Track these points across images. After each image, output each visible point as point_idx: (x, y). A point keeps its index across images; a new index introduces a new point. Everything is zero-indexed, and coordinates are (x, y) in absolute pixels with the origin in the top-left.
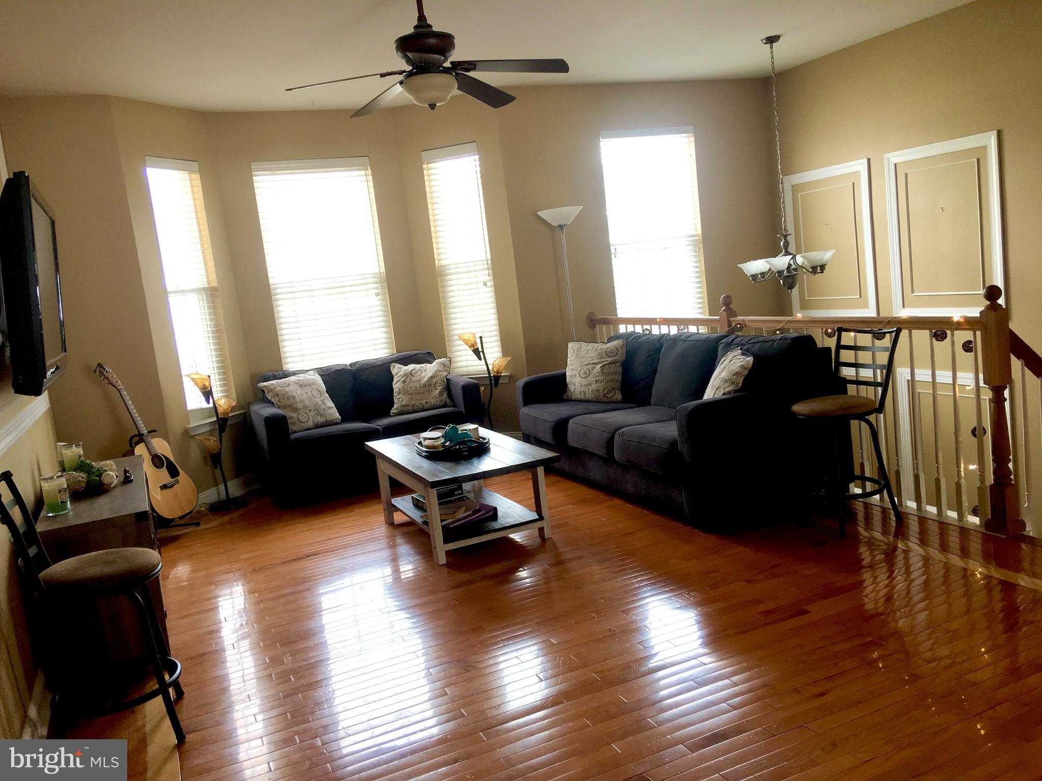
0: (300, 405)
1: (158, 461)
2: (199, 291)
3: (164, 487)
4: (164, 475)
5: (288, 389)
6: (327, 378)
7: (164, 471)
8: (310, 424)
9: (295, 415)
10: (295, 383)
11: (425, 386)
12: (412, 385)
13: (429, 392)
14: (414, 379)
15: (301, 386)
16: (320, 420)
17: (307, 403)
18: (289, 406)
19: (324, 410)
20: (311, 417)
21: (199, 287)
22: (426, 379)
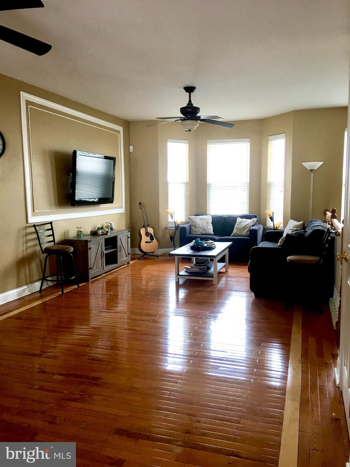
0: (197, 226)
1: (147, 234)
2: (184, 183)
3: (146, 242)
4: (148, 239)
5: (196, 220)
6: (214, 218)
7: (149, 238)
8: (199, 233)
9: (195, 229)
10: (200, 218)
11: (243, 227)
12: (239, 226)
13: (244, 230)
14: (241, 224)
15: (201, 219)
16: (204, 232)
17: (201, 226)
18: (194, 225)
19: (206, 229)
20: (200, 231)
21: (184, 182)
22: (245, 225)
